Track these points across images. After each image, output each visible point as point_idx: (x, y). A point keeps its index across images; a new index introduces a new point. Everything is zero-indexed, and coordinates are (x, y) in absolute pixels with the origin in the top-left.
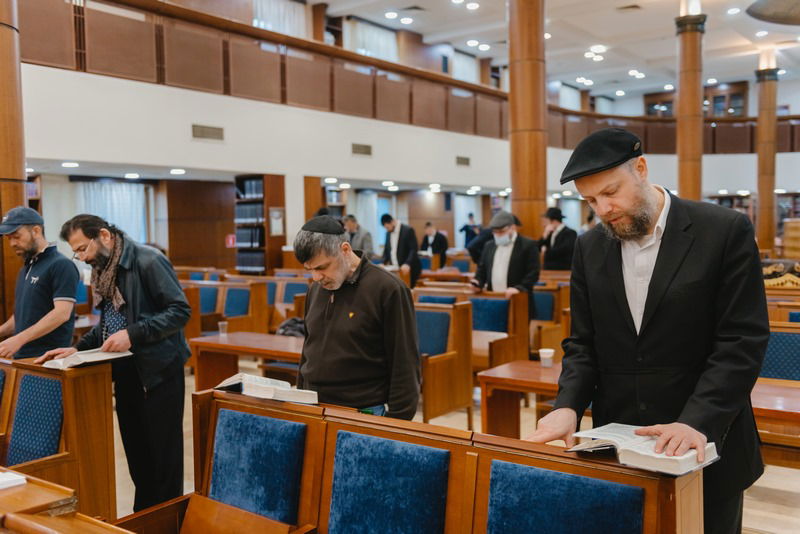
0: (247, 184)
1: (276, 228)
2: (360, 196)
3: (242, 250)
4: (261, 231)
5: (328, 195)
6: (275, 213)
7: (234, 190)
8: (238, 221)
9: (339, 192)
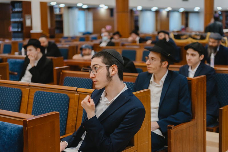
0: (16, 5)
1: (28, 23)
2: (70, 10)
3: (14, 32)
4: (22, 24)
5: (55, 10)
6: (27, 17)
7: (11, 7)
8: (13, 20)
9: (60, 8)
